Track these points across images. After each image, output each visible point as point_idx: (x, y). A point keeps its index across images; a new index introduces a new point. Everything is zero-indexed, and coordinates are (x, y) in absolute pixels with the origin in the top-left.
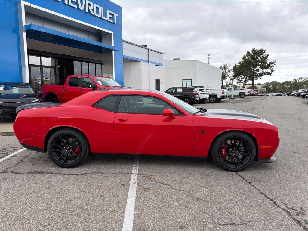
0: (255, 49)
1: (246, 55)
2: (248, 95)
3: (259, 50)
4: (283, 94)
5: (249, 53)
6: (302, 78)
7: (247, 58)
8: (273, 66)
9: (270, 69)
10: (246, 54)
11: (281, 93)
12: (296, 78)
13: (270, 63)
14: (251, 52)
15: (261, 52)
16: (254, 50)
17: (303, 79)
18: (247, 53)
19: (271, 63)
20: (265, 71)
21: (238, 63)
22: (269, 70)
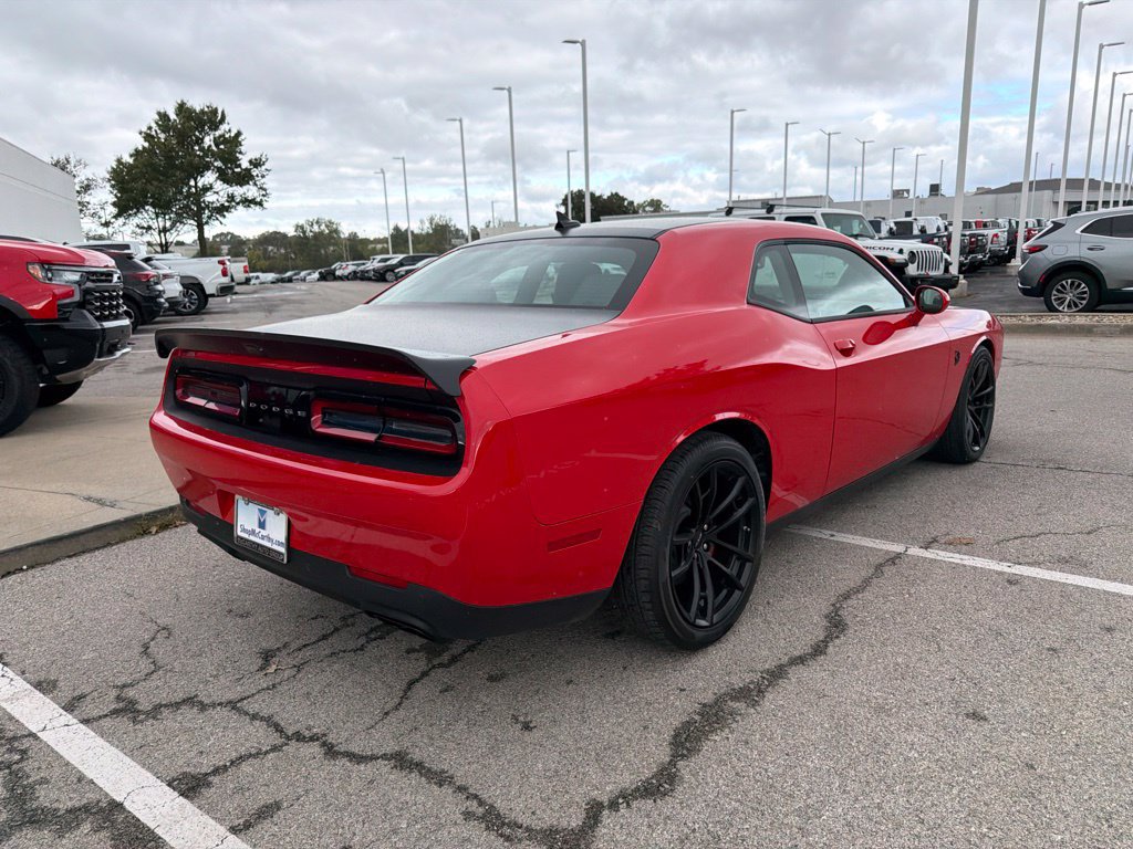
0: (189, 105)
1: (154, 126)
2: (244, 280)
3: (202, 111)
4: (295, 274)
5: (163, 117)
6: (317, 222)
7: (162, 136)
8: (263, 176)
9: (255, 184)
10: (157, 123)
11: (289, 274)
12: (302, 222)
13: (250, 162)
14: (173, 116)
15: (212, 119)
16: (182, 109)
17: (323, 227)
18: (157, 117)
19: (256, 163)
20: (238, 191)
21: (131, 156)
22: (250, 191)
